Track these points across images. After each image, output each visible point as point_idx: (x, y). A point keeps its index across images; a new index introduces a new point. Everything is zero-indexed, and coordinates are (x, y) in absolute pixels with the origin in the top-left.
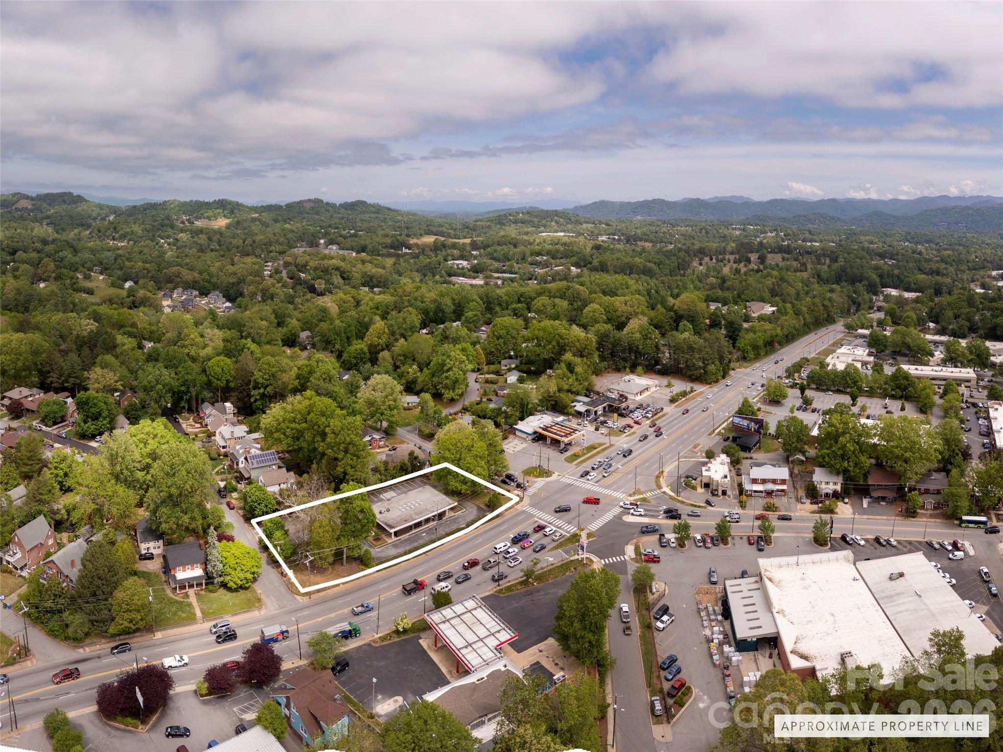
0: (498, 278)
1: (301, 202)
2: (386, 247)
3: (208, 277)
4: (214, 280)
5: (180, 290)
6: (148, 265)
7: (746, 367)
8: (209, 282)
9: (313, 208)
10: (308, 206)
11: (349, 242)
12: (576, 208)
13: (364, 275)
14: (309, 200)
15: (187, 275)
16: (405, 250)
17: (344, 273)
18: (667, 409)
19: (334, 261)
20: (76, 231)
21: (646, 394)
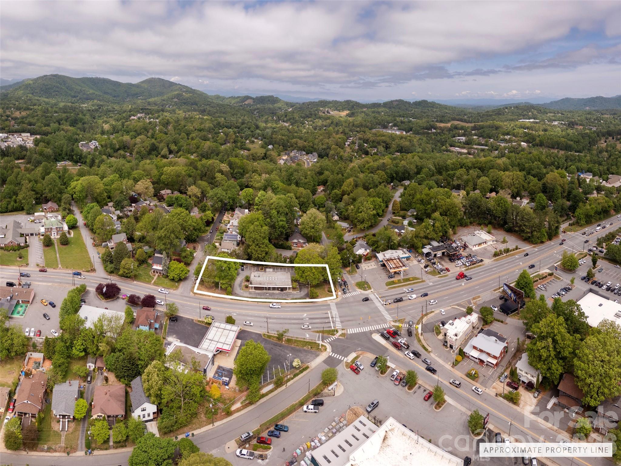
0: (476, 149)
1: (392, 102)
2: (424, 128)
3: (312, 145)
4: (315, 146)
5: (295, 151)
6: (284, 137)
7: (575, 231)
8: (313, 147)
9: (398, 105)
10: (395, 104)
11: (403, 126)
12: (552, 103)
13: (398, 146)
14: (396, 101)
15: (301, 143)
16: (434, 131)
17: (388, 144)
18: (487, 261)
19: (383, 138)
20: (266, 117)
21: (483, 246)
